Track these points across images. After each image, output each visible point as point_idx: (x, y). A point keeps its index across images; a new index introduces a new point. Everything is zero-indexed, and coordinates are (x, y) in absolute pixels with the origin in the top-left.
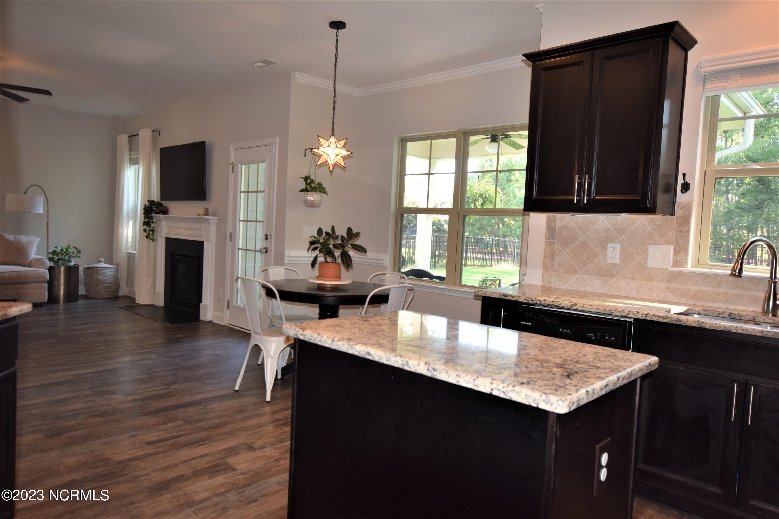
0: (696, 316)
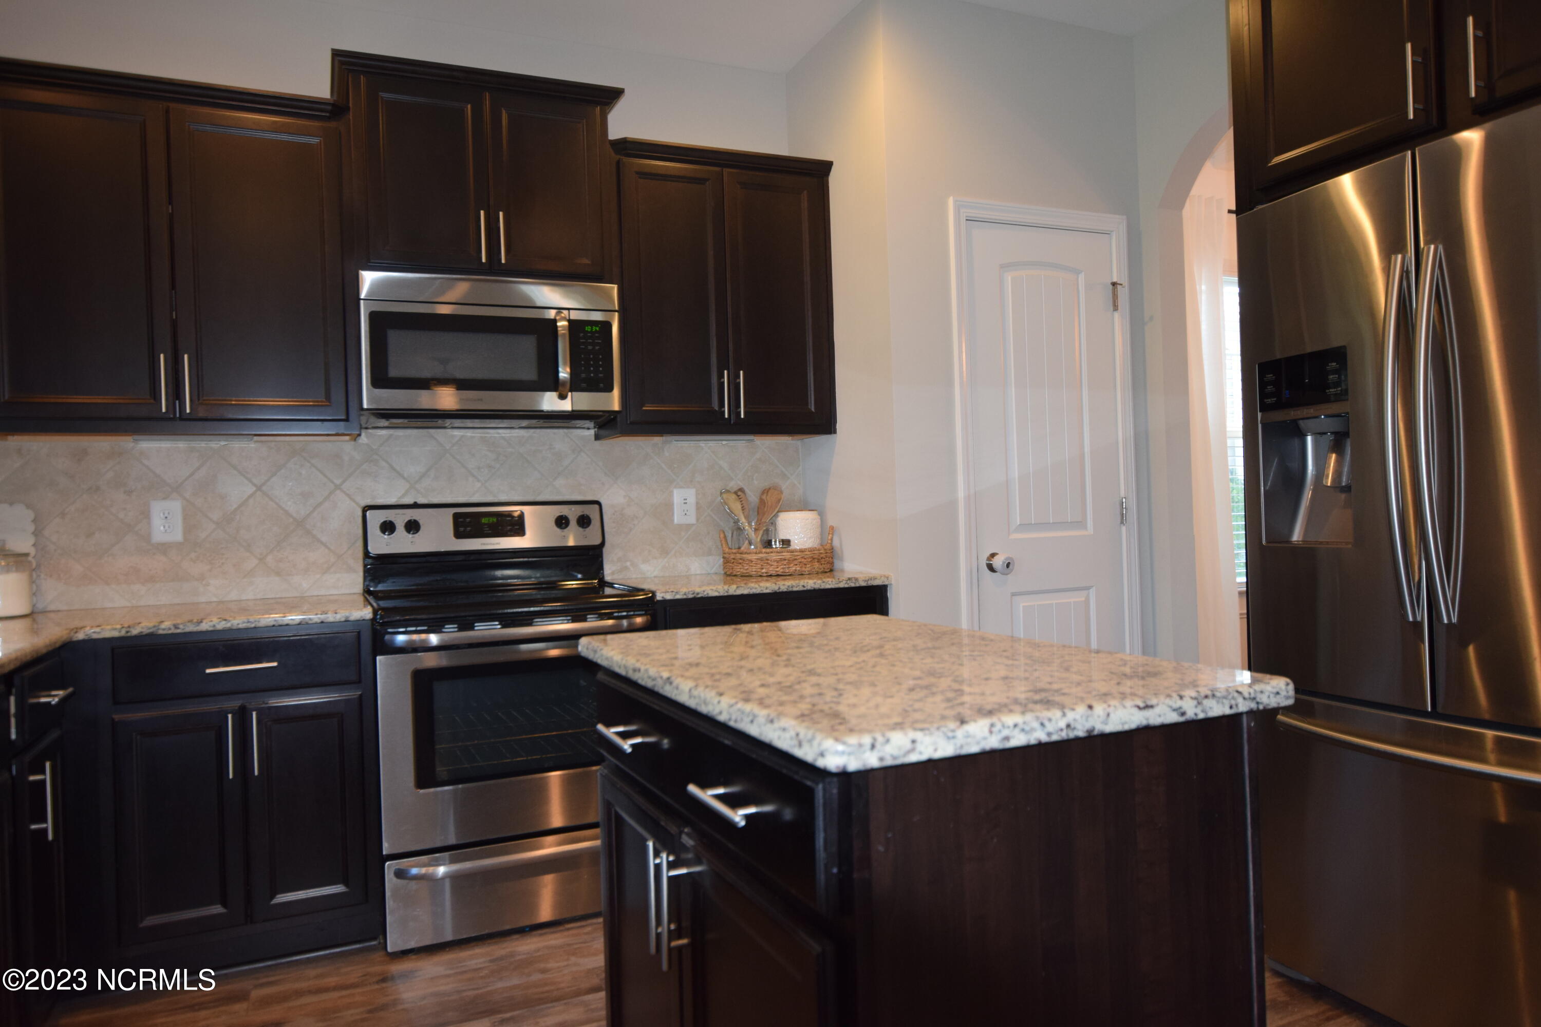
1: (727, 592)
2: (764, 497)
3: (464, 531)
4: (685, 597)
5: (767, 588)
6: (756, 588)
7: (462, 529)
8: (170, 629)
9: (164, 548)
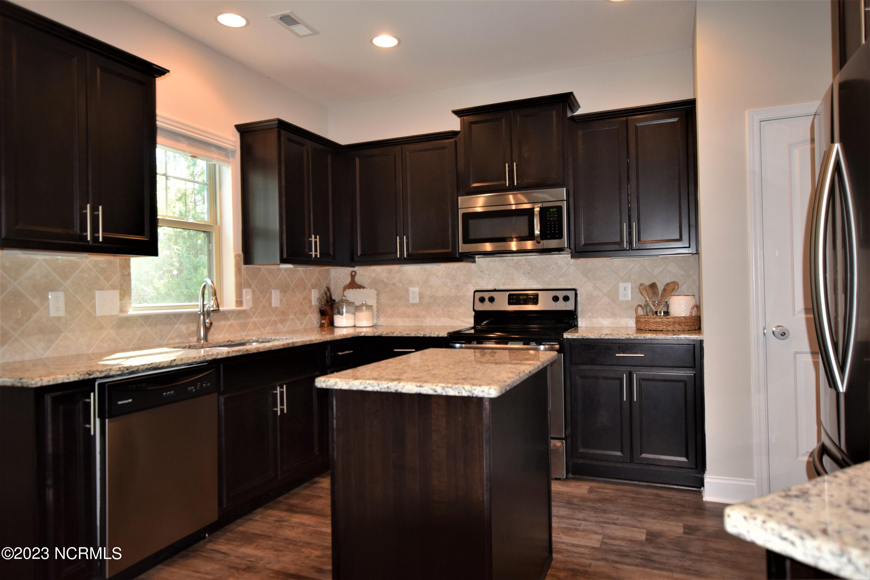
0: (254, 344)
1: (600, 337)
2: (666, 287)
3: (512, 302)
4: (578, 338)
5: (622, 337)
6: (616, 336)
7: (511, 301)
8: (385, 334)
9: (413, 305)
